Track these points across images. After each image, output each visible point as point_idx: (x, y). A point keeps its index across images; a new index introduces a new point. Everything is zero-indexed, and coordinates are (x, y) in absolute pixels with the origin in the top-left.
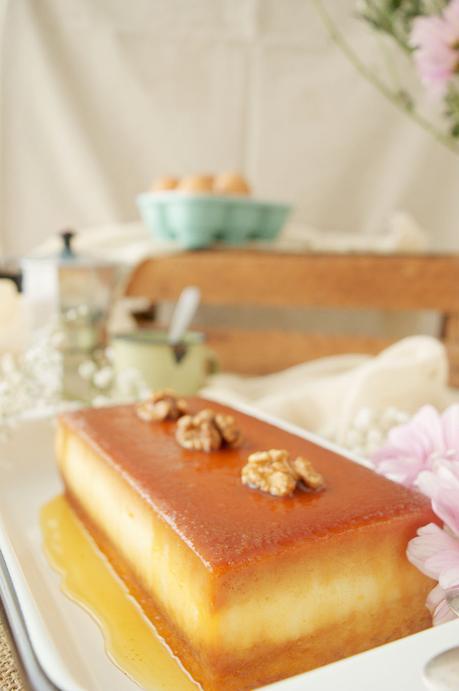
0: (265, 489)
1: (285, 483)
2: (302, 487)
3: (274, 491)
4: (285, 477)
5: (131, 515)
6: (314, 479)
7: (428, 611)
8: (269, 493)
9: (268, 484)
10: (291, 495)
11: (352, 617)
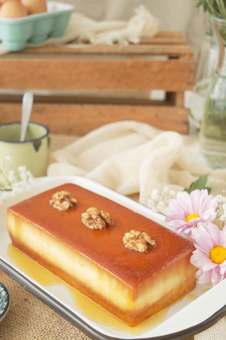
0: (136, 250)
1: (144, 248)
2: (150, 247)
3: (140, 251)
4: (144, 245)
5: (82, 265)
6: (153, 243)
7: (196, 278)
8: (138, 251)
9: (137, 248)
10: (147, 252)
11: (172, 290)
